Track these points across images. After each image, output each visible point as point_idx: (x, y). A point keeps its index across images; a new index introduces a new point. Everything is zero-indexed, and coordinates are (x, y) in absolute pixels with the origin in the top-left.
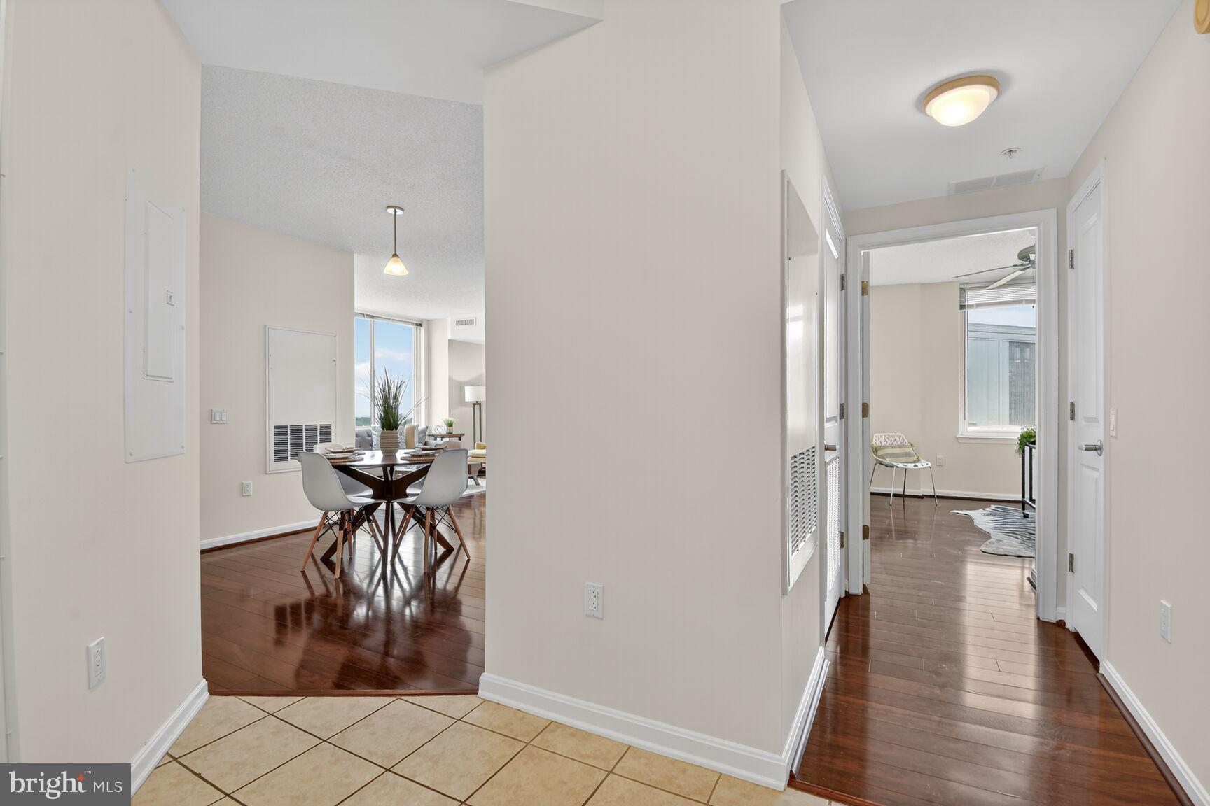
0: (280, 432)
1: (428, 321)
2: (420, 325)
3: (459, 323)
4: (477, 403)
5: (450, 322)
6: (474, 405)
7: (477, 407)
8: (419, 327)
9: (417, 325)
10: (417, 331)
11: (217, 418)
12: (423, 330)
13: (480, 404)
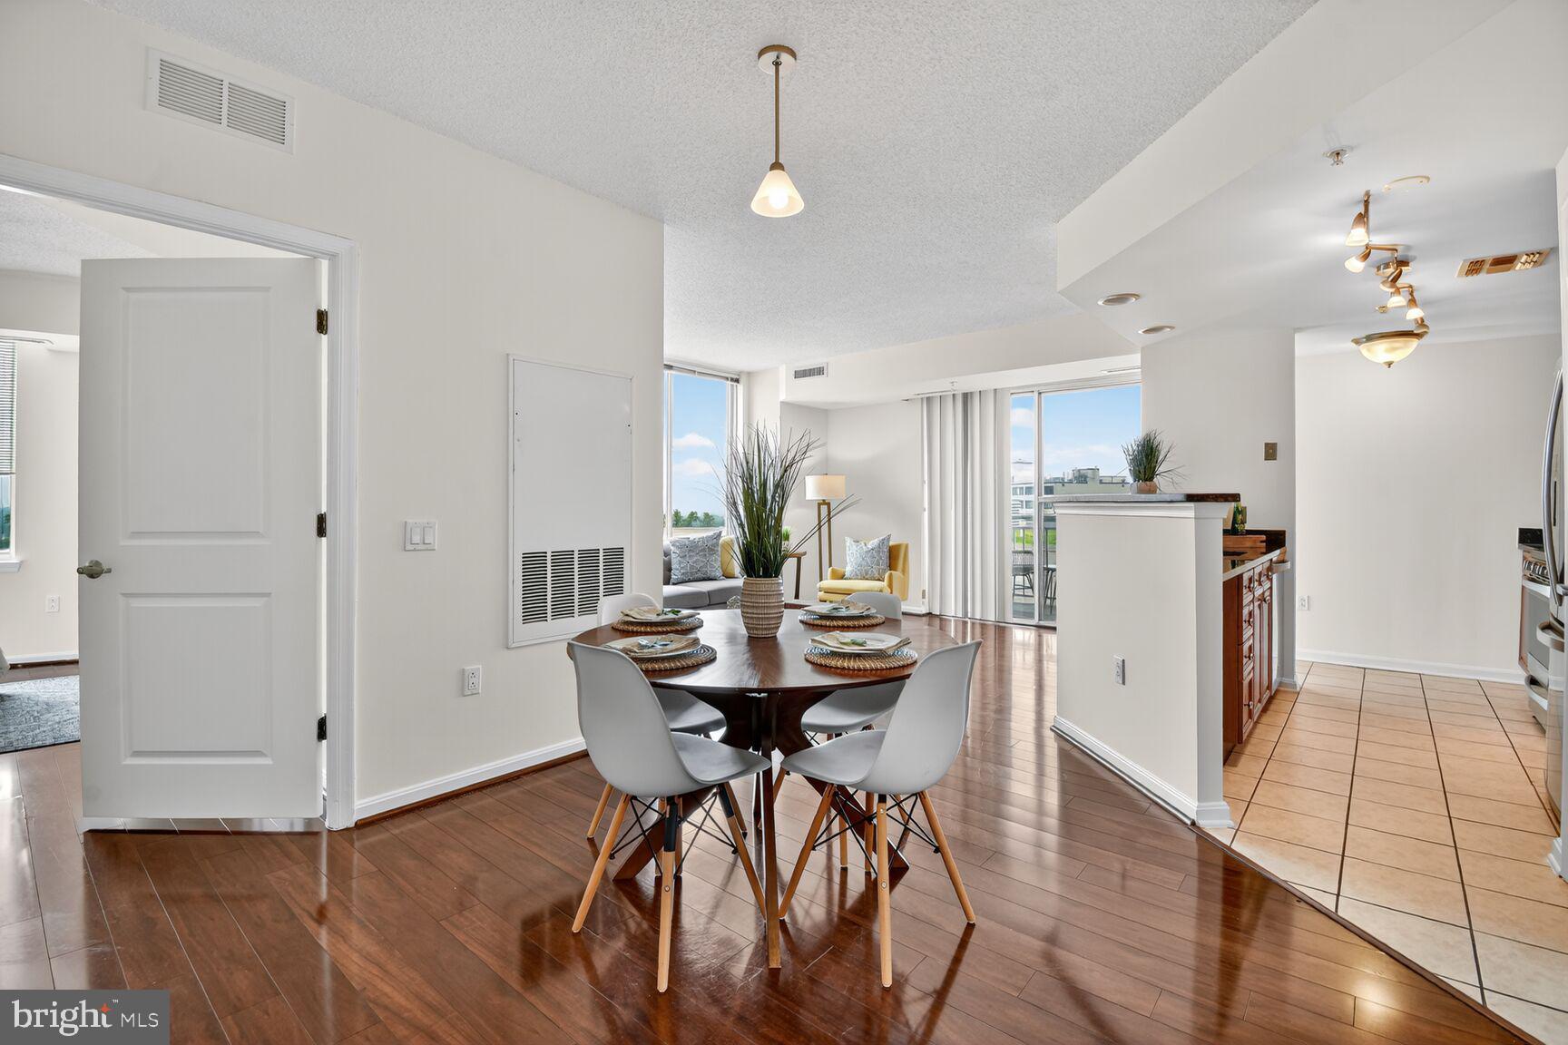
0: (533, 563)
1: (749, 374)
2: (737, 381)
3: (800, 374)
4: (824, 503)
5: (784, 373)
6: (819, 505)
7: (824, 509)
8: (735, 384)
9: (732, 380)
10: (732, 389)
11: (417, 539)
12: (740, 387)
13: (829, 504)
